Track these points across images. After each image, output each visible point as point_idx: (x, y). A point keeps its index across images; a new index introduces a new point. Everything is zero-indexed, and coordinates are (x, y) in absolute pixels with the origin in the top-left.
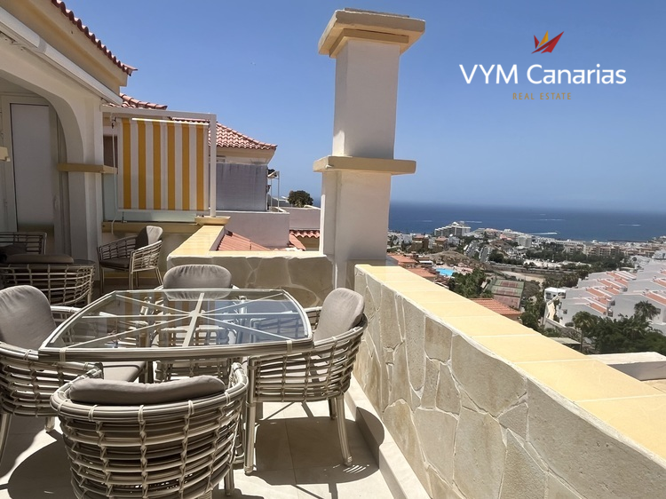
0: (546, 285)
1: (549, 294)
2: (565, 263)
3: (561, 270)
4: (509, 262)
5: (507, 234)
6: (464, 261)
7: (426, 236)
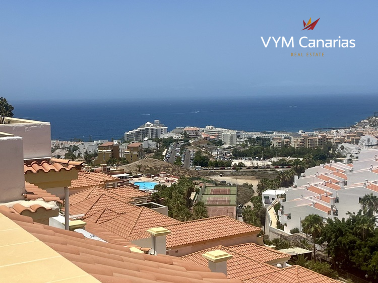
0: (262, 188)
1: (267, 198)
2: (275, 159)
3: (272, 167)
4: (216, 165)
5: (208, 131)
6: (166, 169)
7: (115, 142)
